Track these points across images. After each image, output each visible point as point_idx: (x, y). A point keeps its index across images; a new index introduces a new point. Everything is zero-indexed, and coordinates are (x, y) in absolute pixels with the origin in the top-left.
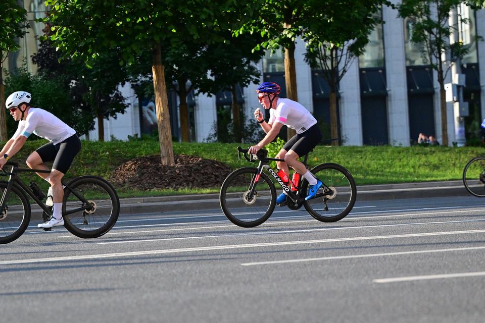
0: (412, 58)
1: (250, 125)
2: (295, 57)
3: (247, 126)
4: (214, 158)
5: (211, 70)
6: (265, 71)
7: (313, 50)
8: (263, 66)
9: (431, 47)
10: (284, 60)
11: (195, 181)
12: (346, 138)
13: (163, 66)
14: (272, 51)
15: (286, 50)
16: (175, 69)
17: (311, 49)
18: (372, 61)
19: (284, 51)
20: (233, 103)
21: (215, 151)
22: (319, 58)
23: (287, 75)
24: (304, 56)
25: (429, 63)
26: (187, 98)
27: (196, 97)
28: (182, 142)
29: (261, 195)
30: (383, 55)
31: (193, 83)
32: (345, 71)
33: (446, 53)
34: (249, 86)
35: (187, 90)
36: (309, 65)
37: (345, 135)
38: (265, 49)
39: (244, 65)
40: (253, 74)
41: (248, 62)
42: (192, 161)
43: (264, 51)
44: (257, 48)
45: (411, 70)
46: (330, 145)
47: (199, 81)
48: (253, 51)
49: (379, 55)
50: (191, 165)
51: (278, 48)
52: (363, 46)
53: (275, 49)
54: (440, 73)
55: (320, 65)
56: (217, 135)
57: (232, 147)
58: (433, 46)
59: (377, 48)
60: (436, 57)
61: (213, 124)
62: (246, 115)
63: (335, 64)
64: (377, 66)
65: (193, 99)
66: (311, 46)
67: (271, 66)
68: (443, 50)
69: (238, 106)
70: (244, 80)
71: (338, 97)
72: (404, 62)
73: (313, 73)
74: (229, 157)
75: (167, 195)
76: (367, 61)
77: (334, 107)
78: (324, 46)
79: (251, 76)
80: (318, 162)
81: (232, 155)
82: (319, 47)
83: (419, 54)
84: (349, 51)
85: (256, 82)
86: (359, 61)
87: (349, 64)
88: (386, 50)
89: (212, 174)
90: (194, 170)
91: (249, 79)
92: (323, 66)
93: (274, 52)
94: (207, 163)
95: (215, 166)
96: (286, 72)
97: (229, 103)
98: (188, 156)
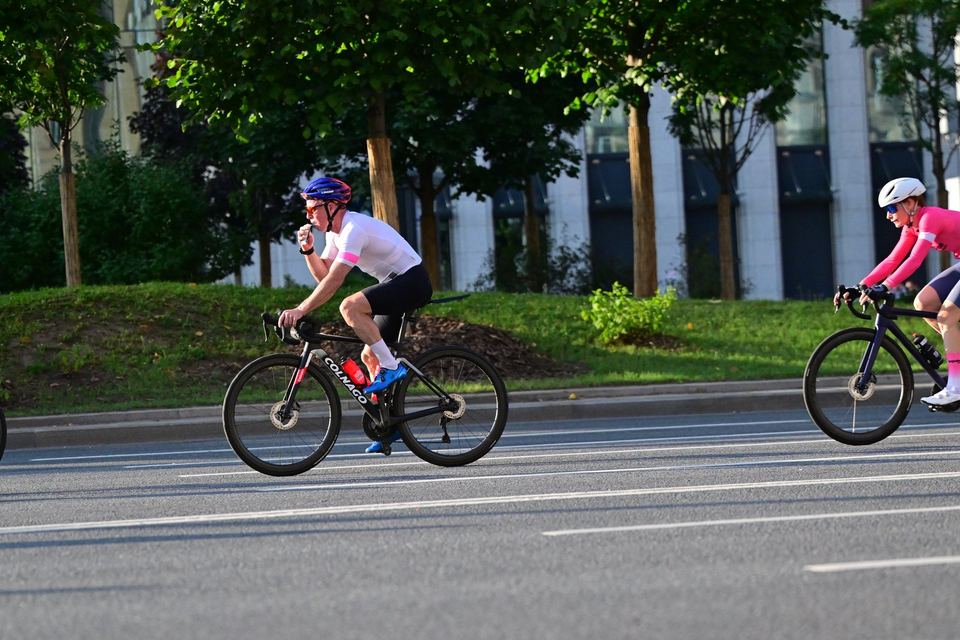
0: (882, 128)
1: (559, 258)
2: (650, 124)
3: (554, 259)
4: (488, 322)
5: (483, 149)
6: (590, 151)
7: (686, 111)
8: (586, 141)
9: (919, 105)
10: (627, 130)
11: (452, 368)
12: (751, 284)
13: (388, 140)
14: (604, 112)
15: (633, 111)
16: (412, 146)
17: (682, 108)
18: (802, 133)
19: (627, 111)
20: (526, 212)
21: (491, 308)
22: (698, 125)
23: (634, 159)
24: (667, 122)
25: (915, 137)
26: (435, 203)
27: (454, 202)
29: (582, 396)
30: (823, 120)
31: (448, 172)
32: (748, 152)
33: (949, 119)
34: (558, 180)
35: (435, 188)
36: (677, 139)
37: (748, 279)
38: (591, 107)
39: (549, 139)
40: (566, 157)
41: (556, 133)
42: (445, 327)
43: (589, 110)
44: (575, 105)
45: (879, 150)
46: (718, 298)
47: (459, 169)
48: (566, 111)
49: (816, 120)
50: (443, 336)
51: (615, 104)
52: (784, 104)
53: (610, 106)
54: (938, 156)
55: (699, 140)
56: (495, 278)
57: (524, 301)
58: (924, 104)
59: (811, 107)
60: (930, 126)
61: (486, 256)
62: (552, 236)
63: (730, 137)
64: (811, 142)
65: (448, 205)
66: (682, 102)
67: (601, 141)
68: (943, 111)
69: (537, 220)
70: (548, 169)
71: (735, 204)
72: (866, 134)
73: (685, 154)
74: (518, 320)
76: (792, 132)
77: (726, 221)
78: (708, 102)
79: (564, 161)
80: (694, 331)
81: (524, 316)
82: (698, 105)
83: (896, 120)
84: (756, 112)
85: (573, 173)
86: (776, 133)
87: (756, 139)
88: (830, 111)
89: (485, 353)
91: (558, 166)
92: (706, 141)
93: (608, 113)
94: (475, 333)
95: (491, 338)
96: (632, 155)
97: (518, 214)
98: (438, 319)
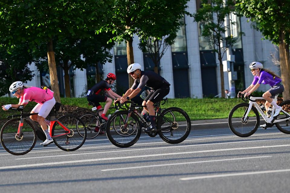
0: (203, 46)
2: (133, 46)
4: (85, 107)
5: (83, 54)
6: (115, 55)
7: (144, 42)
10: (126, 48)
11: (74, 121)
13: (54, 52)
15: (128, 42)
16: (61, 54)
17: (142, 41)
18: (179, 48)
19: (126, 42)
20: (96, 74)
21: (86, 102)
22: (147, 46)
23: (128, 57)
24: (138, 45)
25: (213, 49)
26: (69, 71)
27: (74, 71)
28: (66, 97)
30: (185, 44)
31: (72, 62)
32: (163, 54)
33: (223, 43)
34: (106, 64)
35: (69, 66)
36: (141, 51)
38: (115, 41)
39: (103, 51)
40: (108, 56)
41: (105, 49)
42: (72, 109)
44: (110, 41)
45: (202, 53)
47: (76, 61)
48: (108, 43)
50: (72, 111)
51: (122, 40)
52: (174, 39)
54: (220, 54)
55: (148, 50)
58: (215, 39)
59: (182, 40)
60: (217, 45)
61: (84, 87)
63: (157, 50)
64: (182, 51)
65: (73, 72)
66: (142, 39)
67: (119, 52)
68: (221, 41)
69: (100, 76)
70: (103, 60)
71: (160, 70)
72: (199, 48)
73: (144, 55)
75: (57, 130)
76: (177, 48)
78: (150, 39)
82: (147, 40)
83: (207, 43)
84: (165, 42)
85: (110, 61)
86: (171, 48)
87: (165, 50)
88: (187, 41)
90: (74, 114)
91: (105, 59)
92: (150, 51)
93: (120, 43)
94: (81, 110)
95: (86, 111)
96: (128, 55)
97: (94, 74)
98: (70, 106)
